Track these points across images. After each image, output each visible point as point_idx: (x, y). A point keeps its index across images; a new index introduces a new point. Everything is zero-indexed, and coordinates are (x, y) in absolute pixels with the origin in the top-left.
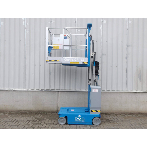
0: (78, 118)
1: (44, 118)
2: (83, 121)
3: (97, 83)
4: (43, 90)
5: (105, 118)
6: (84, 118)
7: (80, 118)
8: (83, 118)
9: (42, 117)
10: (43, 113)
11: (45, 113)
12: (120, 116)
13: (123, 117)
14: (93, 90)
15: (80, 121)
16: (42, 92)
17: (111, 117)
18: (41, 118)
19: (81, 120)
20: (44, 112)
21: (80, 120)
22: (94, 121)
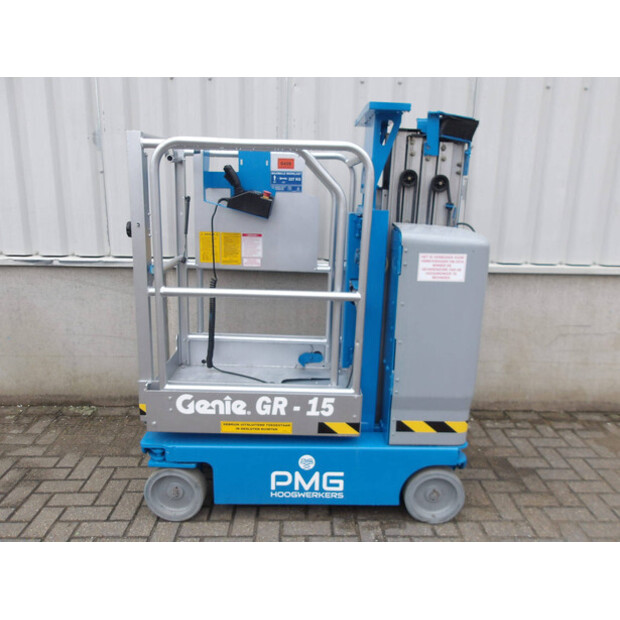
0: (297, 474)
1: (60, 456)
2: (335, 496)
3: (449, 208)
4: (56, 263)
5: (485, 449)
6: (341, 474)
7: (307, 475)
8: (329, 478)
9: (50, 447)
10: (72, 408)
11: (87, 411)
12: (573, 431)
13: (597, 441)
14: (422, 265)
15: (307, 495)
16: (48, 272)
17: (518, 442)
18: (44, 455)
19: (321, 490)
20: (83, 403)
21: (312, 489)
22: (415, 495)
